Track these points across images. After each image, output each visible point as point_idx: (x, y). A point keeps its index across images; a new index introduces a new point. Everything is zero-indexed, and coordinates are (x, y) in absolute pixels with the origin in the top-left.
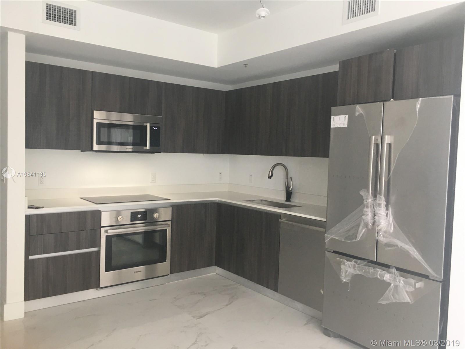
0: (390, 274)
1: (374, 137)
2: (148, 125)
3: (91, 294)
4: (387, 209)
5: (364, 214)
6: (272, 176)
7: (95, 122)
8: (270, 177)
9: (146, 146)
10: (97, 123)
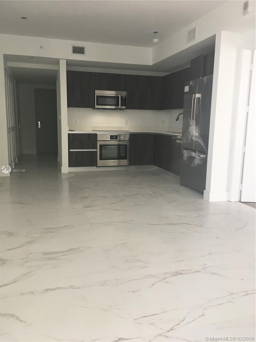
0: (195, 153)
1: (193, 95)
2: (120, 96)
3: (93, 169)
4: (196, 126)
5: (189, 130)
6: (178, 119)
7: (96, 95)
8: (177, 120)
9: (119, 106)
10: (97, 96)
